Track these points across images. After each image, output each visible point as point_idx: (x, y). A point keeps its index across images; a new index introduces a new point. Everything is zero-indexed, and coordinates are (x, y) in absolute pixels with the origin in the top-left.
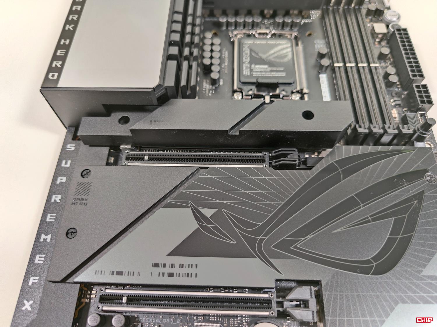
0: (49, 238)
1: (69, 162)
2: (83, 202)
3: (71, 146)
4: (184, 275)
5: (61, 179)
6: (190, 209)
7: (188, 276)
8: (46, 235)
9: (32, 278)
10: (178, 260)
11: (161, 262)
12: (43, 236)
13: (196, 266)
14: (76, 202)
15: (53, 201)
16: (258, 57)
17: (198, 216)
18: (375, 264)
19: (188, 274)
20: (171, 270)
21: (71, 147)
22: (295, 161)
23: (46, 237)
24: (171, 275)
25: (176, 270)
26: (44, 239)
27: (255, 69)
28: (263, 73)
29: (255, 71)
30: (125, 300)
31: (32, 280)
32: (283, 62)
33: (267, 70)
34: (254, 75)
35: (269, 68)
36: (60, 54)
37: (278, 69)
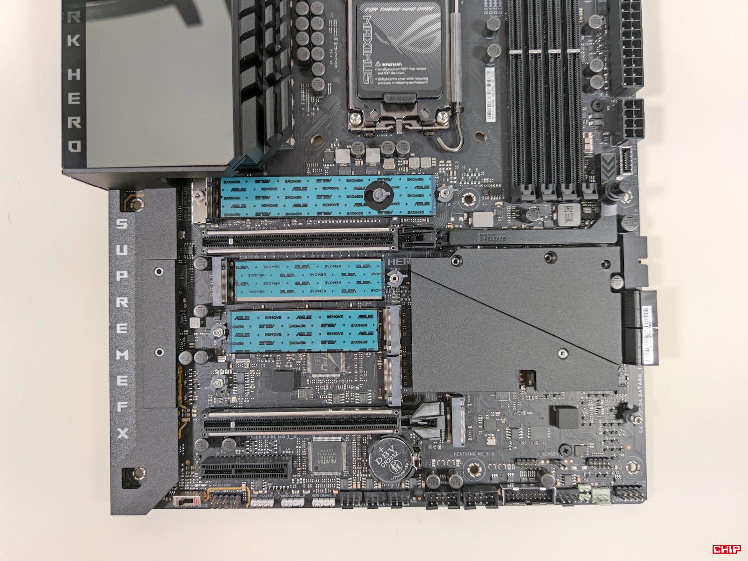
0: (125, 354)
1: (125, 247)
3: (121, 222)
5: (122, 274)
8: (122, 351)
9: (119, 404)
12: (118, 354)
15: (118, 304)
16: (386, 43)
21: (123, 223)
22: (432, 245)
23: (122, 354)
26: (121, 357)
27: (382, 70)
28: (394, 79)
29: (382, 73)
30: (233, 425)
31: (120, 406)
32: (426, 55)
33: (400, 71)
34: (379, 83)
35: (403, 66)
36: (73, 101)
37: (417, 69)
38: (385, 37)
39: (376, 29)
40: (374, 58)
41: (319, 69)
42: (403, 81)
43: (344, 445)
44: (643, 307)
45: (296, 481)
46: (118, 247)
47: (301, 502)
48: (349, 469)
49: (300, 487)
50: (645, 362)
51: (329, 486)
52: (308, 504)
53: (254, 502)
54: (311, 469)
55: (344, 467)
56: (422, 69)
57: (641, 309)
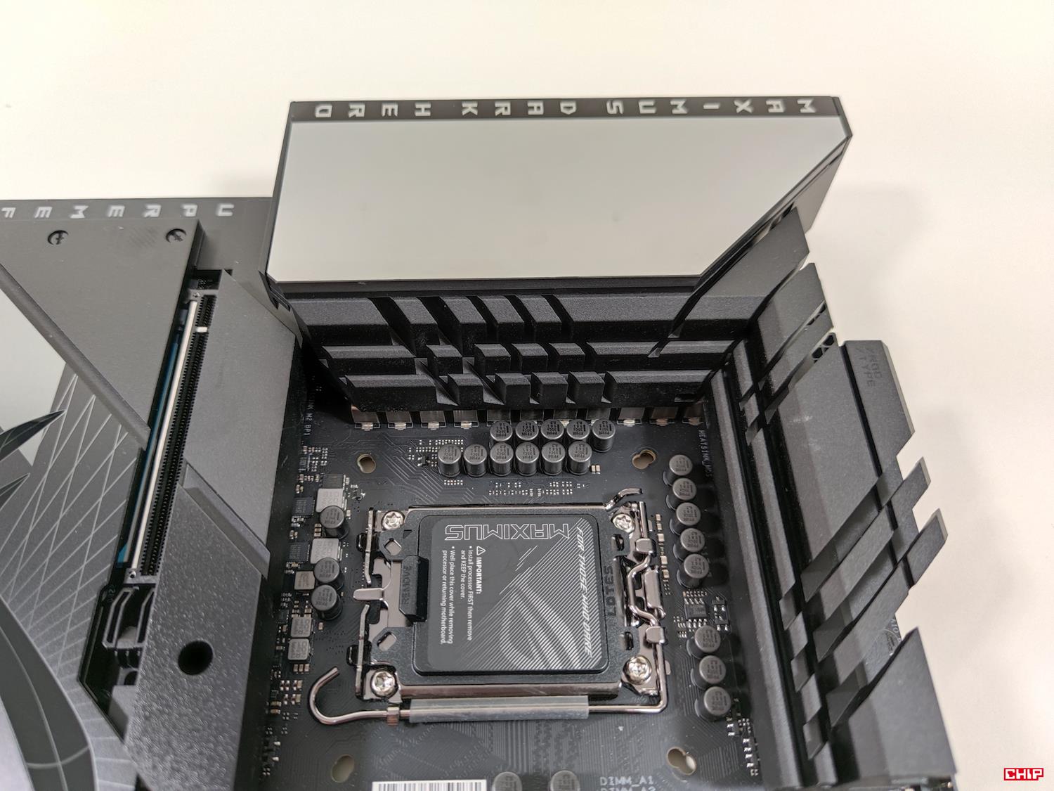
0: (80, 216)
5: (192, 210)
6: (47, 413)
8: (85, 213)
15: (149, 207)
16: (520, 566)
22: (110, 639)
26: (77, 211)
27: (470, 556)
28: (452, 579)
29: (463, 557)
31: (10, 210)
32: (497, 639)
33: (467, 591)
34: (445, 552)
35: (475, 595)
36: (387, 110)
37: (470, 623)
38: (530, 562)
39: (545, 546)
40: (491, 543)
42: (448, 596)
46: (230, 207)
56: (470, 632)
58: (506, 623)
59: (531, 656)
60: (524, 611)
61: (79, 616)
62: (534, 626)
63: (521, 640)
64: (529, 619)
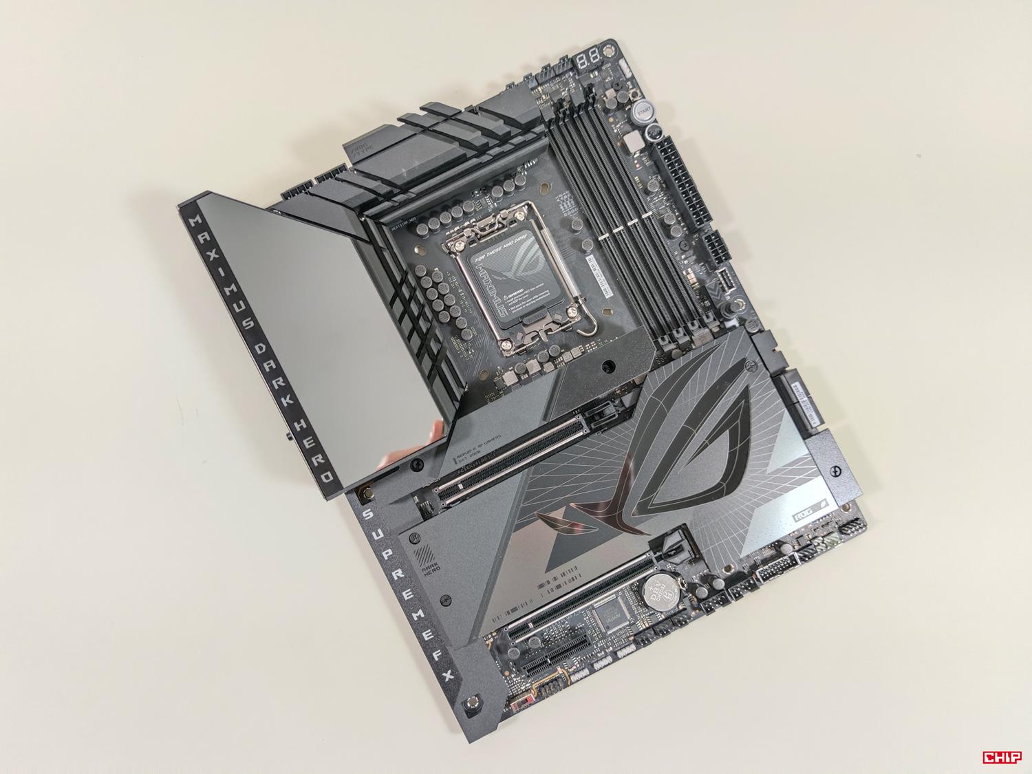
0: (421, 613)
1: (379, 531)
2: (435, 568)
3: (366, 513)
4: (570, 581)
5: (387, 553)
6: (540, 521)
7: (573, 580)
8: (417, 612)
9: (434, 654)
10: (557, 572)
11: (544, 581)
12: (415, 616)
13: (576, 568)
14: (427, 571)
15: (396, 578)
16: (504, 278)
17: (552, 523)
18: (725, 484)
19: (573, 578)
20: (557, 583)
21: (368, 514)
22: (614, 416)
23: (418, 615)
24: (559, 587)
25: (560, 581)
26: (417, 617)
27: (510, 301)
28: (523, 303)
29: (512, 303)
30: (531, 625)
31: (436, 656)
32: (539, 273)
33: (525, 295)
34: (513, 312)
35: (525, 290)
36: (309, 445)
37: (537, 287)
38: (500, 275)
39: (490, 272)
40: (500, 295)
41: (462, 323)
42: (530, 302)
43: (620, 599)
44: (792, 385)
45: (597, 645)
46: (374, 534)
47: (609, 659)
48: (633, 615)
49: (602, 649)
50: (814, 426)
51: (624, 636)
52: (616, 659)
53: (574, 678)
54: (603, 630)
55: (628, 616)
56: (541, 285)
57: (791, 387)
58: (530, 273)
59: (538, 257)
60: (522, 268)
61: (613, 435)
62: (526, 261)
63: (533, 264)
64: (524, 264)
